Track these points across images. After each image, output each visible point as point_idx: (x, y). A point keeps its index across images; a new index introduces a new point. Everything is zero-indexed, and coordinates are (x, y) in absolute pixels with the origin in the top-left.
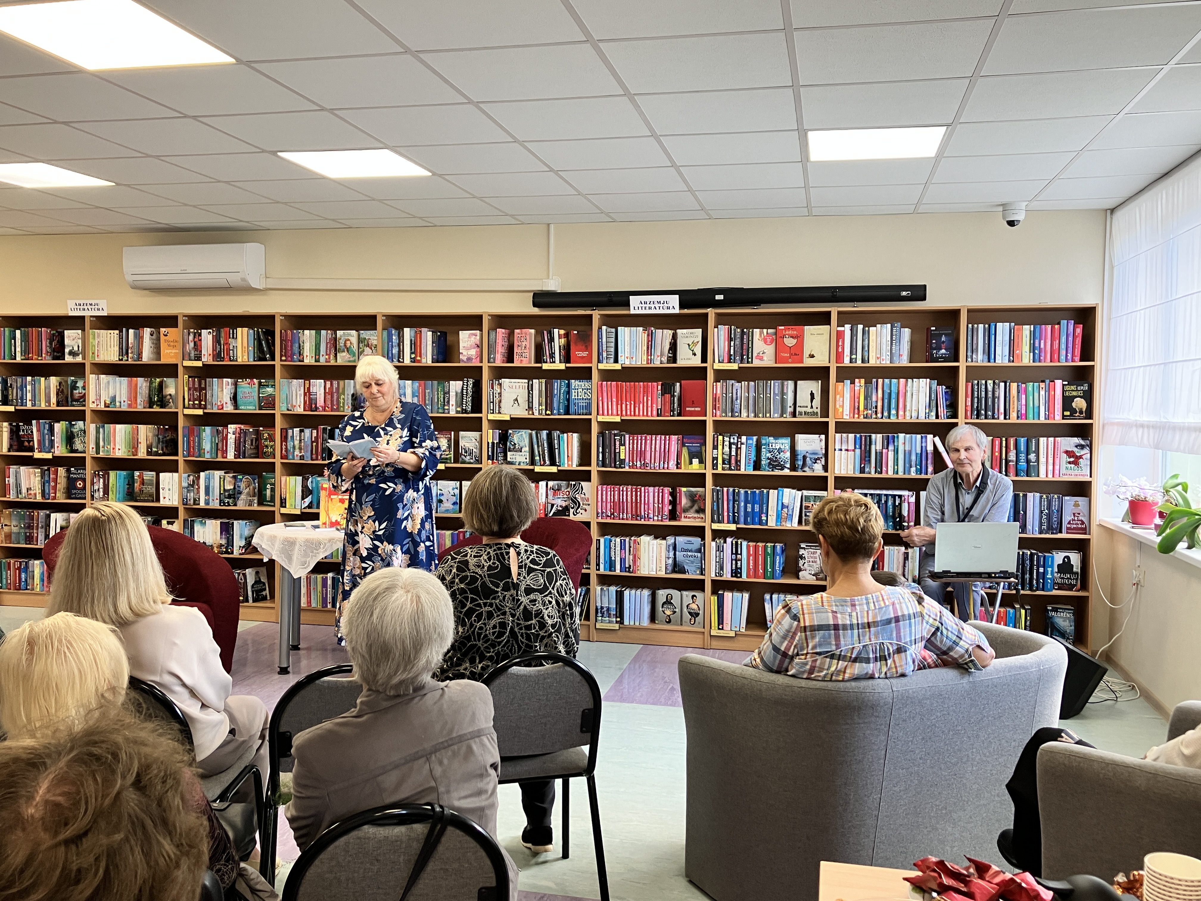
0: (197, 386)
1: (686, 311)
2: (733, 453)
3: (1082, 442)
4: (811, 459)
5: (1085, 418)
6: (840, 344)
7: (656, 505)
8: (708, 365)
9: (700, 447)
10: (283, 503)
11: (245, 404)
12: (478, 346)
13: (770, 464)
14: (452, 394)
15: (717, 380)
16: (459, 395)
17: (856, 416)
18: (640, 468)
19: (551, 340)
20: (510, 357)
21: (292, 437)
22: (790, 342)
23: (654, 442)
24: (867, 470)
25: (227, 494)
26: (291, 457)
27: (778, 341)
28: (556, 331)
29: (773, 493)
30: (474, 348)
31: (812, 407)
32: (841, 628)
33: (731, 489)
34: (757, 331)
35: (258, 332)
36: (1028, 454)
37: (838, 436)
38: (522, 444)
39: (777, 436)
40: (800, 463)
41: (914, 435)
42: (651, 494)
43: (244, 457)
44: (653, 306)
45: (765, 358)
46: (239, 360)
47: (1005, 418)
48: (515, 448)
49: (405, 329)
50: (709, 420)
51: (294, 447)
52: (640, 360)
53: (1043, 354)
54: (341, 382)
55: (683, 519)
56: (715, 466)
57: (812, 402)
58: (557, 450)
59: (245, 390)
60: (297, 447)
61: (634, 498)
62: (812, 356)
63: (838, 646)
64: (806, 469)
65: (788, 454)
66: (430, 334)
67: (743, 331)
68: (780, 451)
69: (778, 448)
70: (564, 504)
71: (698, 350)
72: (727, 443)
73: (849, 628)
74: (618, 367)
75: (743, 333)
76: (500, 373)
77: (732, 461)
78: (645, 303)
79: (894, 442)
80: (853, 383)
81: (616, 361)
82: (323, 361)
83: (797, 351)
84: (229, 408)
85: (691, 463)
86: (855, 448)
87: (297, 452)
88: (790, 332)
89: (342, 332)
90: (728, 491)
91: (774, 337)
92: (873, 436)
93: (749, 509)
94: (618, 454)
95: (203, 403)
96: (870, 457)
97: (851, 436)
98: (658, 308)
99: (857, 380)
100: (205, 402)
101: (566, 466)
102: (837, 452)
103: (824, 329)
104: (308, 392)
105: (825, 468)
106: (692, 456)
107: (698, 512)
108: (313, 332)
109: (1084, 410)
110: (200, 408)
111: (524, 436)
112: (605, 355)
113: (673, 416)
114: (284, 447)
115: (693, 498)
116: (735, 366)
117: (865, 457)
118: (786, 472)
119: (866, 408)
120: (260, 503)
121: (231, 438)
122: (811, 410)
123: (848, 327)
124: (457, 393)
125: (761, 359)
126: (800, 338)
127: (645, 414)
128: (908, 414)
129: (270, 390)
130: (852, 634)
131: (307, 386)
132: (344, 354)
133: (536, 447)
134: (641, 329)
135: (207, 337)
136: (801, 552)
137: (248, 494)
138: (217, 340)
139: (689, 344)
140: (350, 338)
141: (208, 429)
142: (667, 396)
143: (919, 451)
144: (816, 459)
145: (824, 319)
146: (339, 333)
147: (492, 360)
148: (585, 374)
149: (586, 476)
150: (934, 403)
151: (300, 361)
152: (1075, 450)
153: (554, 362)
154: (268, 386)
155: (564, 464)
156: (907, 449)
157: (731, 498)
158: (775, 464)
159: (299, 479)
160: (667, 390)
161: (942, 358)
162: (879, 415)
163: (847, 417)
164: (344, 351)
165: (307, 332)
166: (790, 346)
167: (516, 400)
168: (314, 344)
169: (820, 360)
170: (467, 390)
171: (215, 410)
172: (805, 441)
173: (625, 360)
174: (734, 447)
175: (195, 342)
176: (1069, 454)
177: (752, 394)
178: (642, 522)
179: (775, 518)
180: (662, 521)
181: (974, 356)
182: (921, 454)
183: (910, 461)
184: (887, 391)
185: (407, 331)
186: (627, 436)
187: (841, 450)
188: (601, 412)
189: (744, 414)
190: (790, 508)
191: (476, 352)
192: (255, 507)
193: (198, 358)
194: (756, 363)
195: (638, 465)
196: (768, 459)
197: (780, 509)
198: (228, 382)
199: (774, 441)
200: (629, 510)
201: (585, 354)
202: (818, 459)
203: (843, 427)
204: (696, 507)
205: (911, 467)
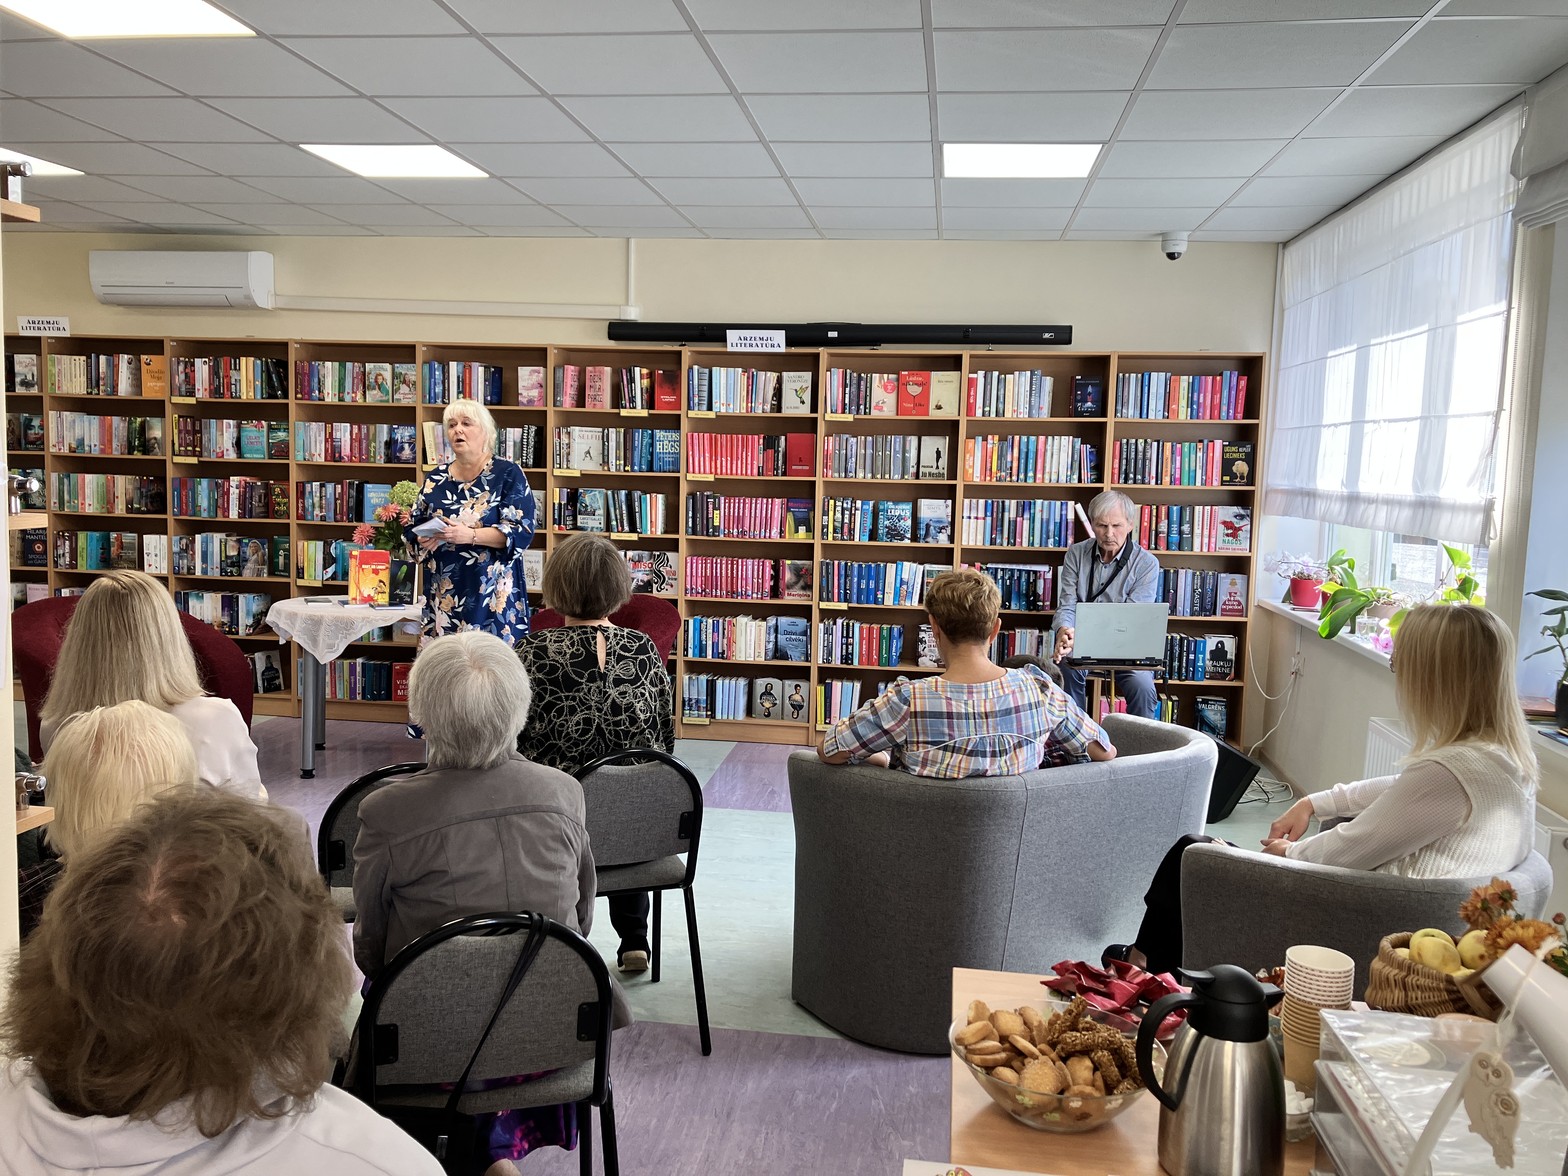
0: (189, 428)
1: (793, 350)
2: (846, 520)
3: (1242, 512)
4: (935, 528)
5: (1247, 485)
6: (972, 393)
7: (755, 581)
8: (819, 415)
9: (808, 512)
10: (300, 573)
11: (251, 452)
12: (541, 386)
13: (888, 533)
14: (510, 444)
15: (828, 435)
16: (518, 445)
17: (988, 478)
18: (737, 537)
19: (632, 380)
20: (580, 400)
21: (311, 492)
22: (914, 390)
23: (753, 505)
24: (998, 541)
25: (229, 561)
26: (309, 517)
27: (900, 388)
28: (637, 369)
29: (891, 568)
30: (537, 388)
31: (937, 467)
32: (955, 716)
33: (843, 563)
34: (876, 376)
35: (267, 362)
36: (1181, 524)
37: (967, 501)
38: (595, 506)
39: (896, 502)
40: (923, 532)
41: (1053, 502)
42: (750, 567)
43: (251, 517)
44: (754, 343)
45: (885, 409)
46: (244, 397)
47: (1157, 483)
48: (586, 510)
49: (451, 363)
50: (819, 480)
51: (313, 505)
52: (739, 408)
53: (1201, 410)
54: (372, 427)
55: (786, 597)
56: (824, 535)
57: (937, 461)
58: (637, 515)
59: (251, 434)
60: (317, 505)
61: (729, 571)
62: (939, 407)
63: (951, 737)
64: (930, 539)
65: (909, 523)
66: (481, 370)
67: (859, 375)
68: (900, 518)
69: (897, 514)
70: (646, 578)
71: (807, 397)
72: (839, 509)
73: (964, 717)
74: (711, 415)
75: (860, 378)
76: (569, 420)
77: (845, 529)
78: (745, 339)
79: (1030, 509)
80: (985, 439)
81: (710, 408)
82: (348, 400)
83: (922, 401)
84: (231, 456)
85: (797, 531)
86: (986, 515)
87: (317, 512)
88: (915, 379)
89: (372, 365)
90: (839, 564)
91: (896, 383)
92: (1007, 502)
93: (863, 586)
94: (710, 520)
95: (198, 449)
96: (1002, 526)
97: (982, 502)
98: (760, 345)
99: (990, 437)
100: (201, 448)
101: (649, 532)
102: (965, 520)
103: (953, 375)
104: (330, 438)
105: (951, 539)
106: (798, 523)
107: (804, 588)
108: (337, 364)
109: (1245, 475)
110: (194, 455)
111: (598, 496)
112: (696, 400)
113: (777, 475)
114: (300, 505)
115: (798, 573)
116: (849, 418)
117: (997, 526)
118: (907, 542)
119: (999, 469)
120: (271, 573)
121: (234, 493)
122: (937, 471)
123: (981, 374)
124: (515, 443)
125: (881, 409)
126: (925, 385)
127: (744, 472)
128: (1047, 477)
129: (282, 435)
130: (968, 724)
131: (328, 430)
132: (375, 392)
133: (612, 510)
134: (740, 370)
135: (202, 368)
136: (922, 635)
137: (257, 562)
138: (214, 372)
139: (796, 390)
140: (382, 372)
141: (205, 482)
142: (771, 452)
143: (1058, 520)
144: (941, 529)
145: (954, 363)
146: (369, 366)
147: (558, 404)
148: (673, 423)
149: (674, 546)
150: (1076, 465)
151: (320, 400)
152: (1234, 520)
153: (635, 408)
154: (279, 430)
155: (646, 531)
156: (1045, 517)
157: (843, 572)
158: (894, 533)
159: (320, 544)
160: (770, 444)
161: (1087, 412)
162: (1015, 478)
163: (977, 480)
164: (375, 389)
165: (328, 364)
166: (914, 394)
167: (588, 452)
168: (337, 379)
169: (949, 413)
170: (528, 439)
171: (213, 458)
172: (929, 507)
173: (721, 407)
174: (847, 512)
175: (186, 374)
176: (1227, 525)
177: (869, 451)
178: (739, 600)
179: (892, 596)
180: (762, 599)
181: (1124, 411)
182: (1060, 523)
183: (1048, 531)
184: (1024, 449)
185: (453, 365)
186: (722, 499)
187: (970, 518)
188: (691, 469)
189: (861, 475)
190: (910, 584)
191: (539, 393)
192: (265, 577)
193: (191, 393)
194: (875, 414)
195: (735, 534)
196: (887, 527)
197: (898, 585)
198: (229, 425)
199: (893, 507)
200: (724, 586)
201: (672, 399)
202: (943, 528)
203: (973, 491)
204: (801, 583)
205: (1048, 538)
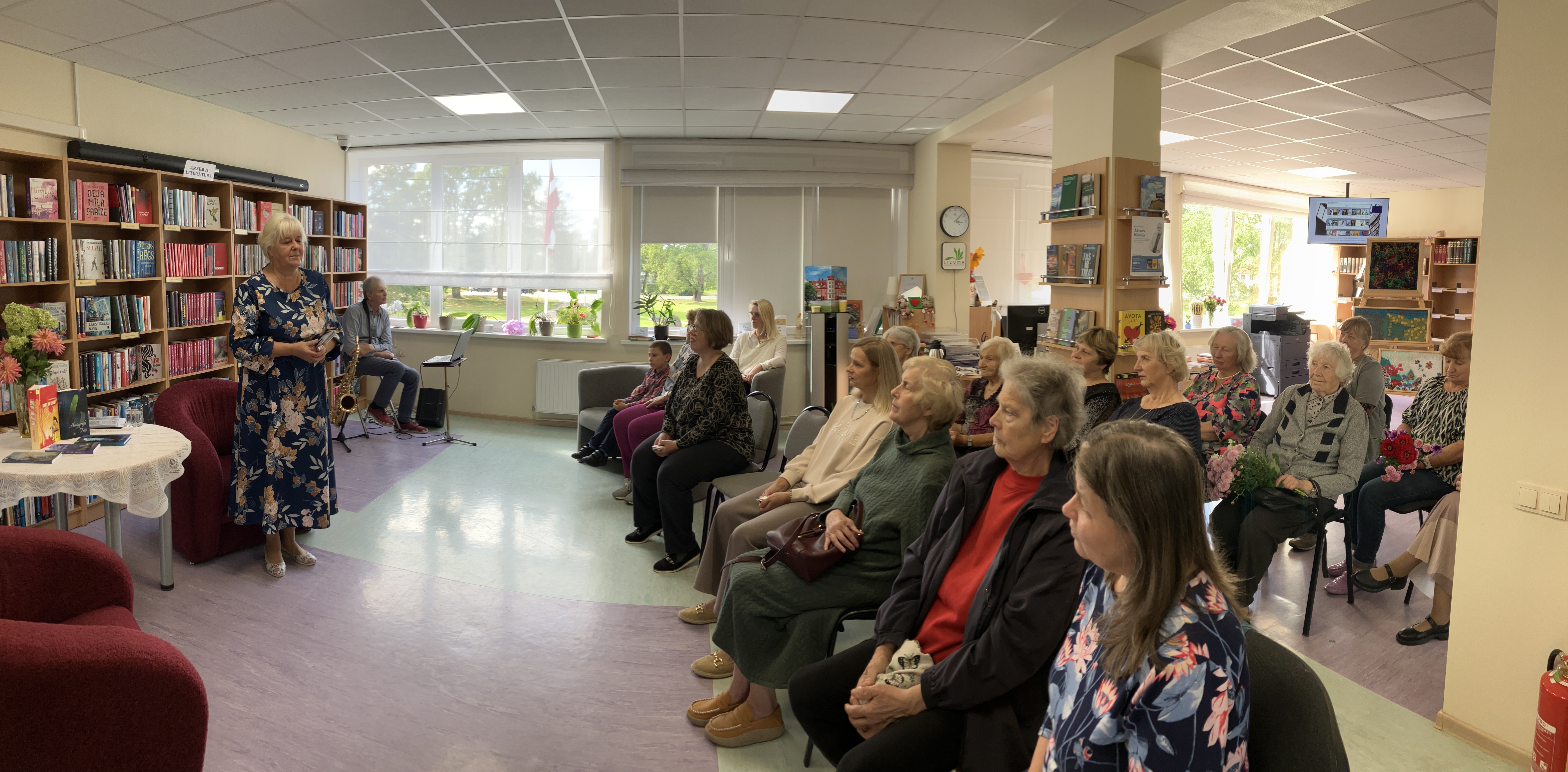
5: (363, 270)
8: (231, 230)
9: (223, 301)
12: (55, 198)
14: (36, 257)
15: (236, 243)
16: (43, 258)
19: (127, 197)
23: (204, 299)
27: (259, 213)
30: (51, 201)
38: (103, 311)
42: (204, 346)
44: (198, 172)
47: (344, 271)
48: (95, 316)
50: (234, 278)
52: (191, 223)
53: (353, 232)
58: (135, 315)
61: (192, 351)
70: (135, 369)
71: (218, 215)
74: (178, 228)
75: (247, 204)
76: (81, 232)
78: (194, 169)
88: (266, 207)
91: (258, 209)
98: (202, 175)
101: (144, 329)
107: (223, 356)
109: (361, 265)
111: (105, 302)
112: (167, 216)
115: (220, 346)
116: (245, 232)
124: (40, 256)
127: (196, 274)
133: (120, 313)
134: (191, 193)
139: (210, 211)
142: (210, 257)
145: (281, 199)
147: (74, 217)
153: (130, 221)
155: (141, 328)
160: (209, 251)
161: (319, 232)
167: (94, 263)
170: (52, 252)
173: (182, 222)
177: (253, 256)
186: (187, 295)
188: (168, 273)
191: (54, 205)
195: (195, 322)
200: (190, 364)
201: (146, 214)
204: (221, 352)
